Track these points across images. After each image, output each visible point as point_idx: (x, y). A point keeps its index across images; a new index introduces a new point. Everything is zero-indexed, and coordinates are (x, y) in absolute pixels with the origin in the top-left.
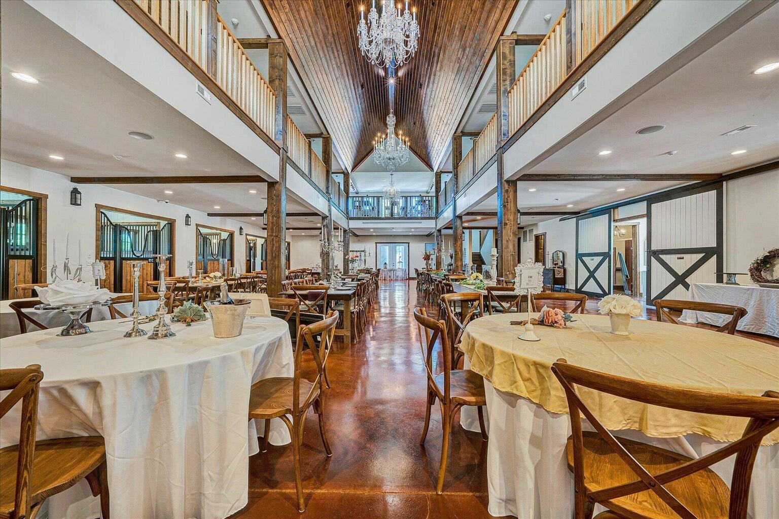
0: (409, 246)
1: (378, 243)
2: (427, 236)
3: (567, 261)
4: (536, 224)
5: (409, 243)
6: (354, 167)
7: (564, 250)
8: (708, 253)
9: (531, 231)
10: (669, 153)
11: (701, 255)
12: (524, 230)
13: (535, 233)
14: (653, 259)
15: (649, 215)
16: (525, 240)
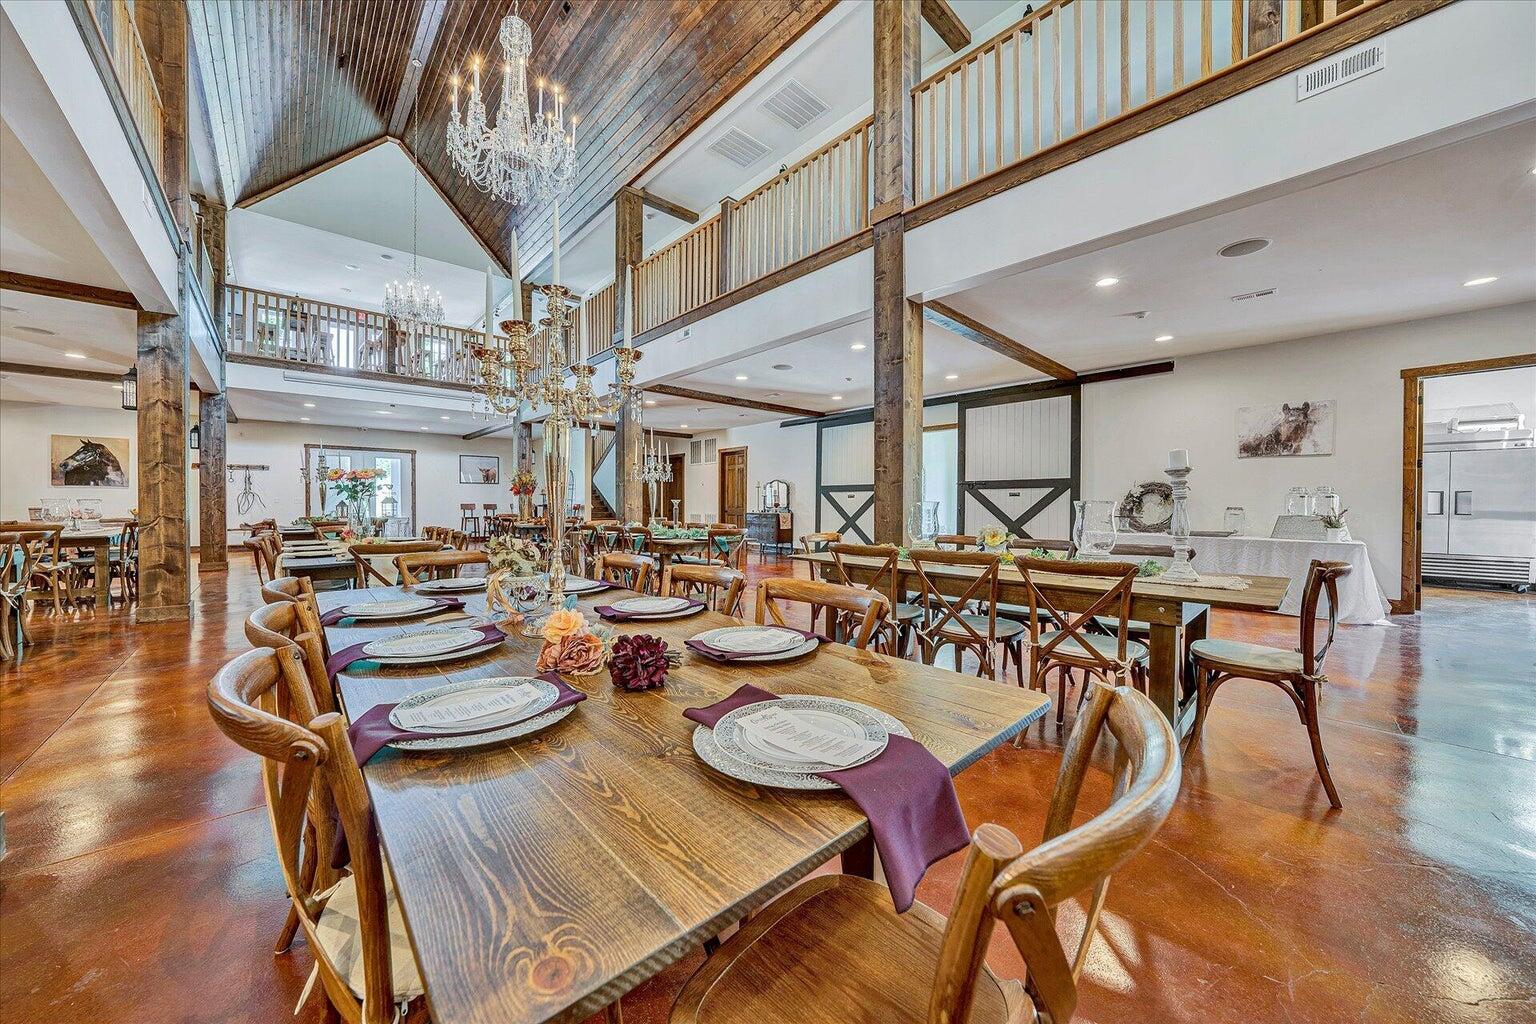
0: (413, 460)
1: (314, 446)
2: (464, 437)
3: (796, 498)
4: (724, 431)
5: (414, 453)
6: (247, 197)
7: (788, 481)
8: (1057, 487)
9: (711, 443)
10: (1140, 315)
11: (1048, 491)
12: (693, 440)
13: (721, 445)
14: (967, 495)
15: (961, 426)
16: (695, 459)
